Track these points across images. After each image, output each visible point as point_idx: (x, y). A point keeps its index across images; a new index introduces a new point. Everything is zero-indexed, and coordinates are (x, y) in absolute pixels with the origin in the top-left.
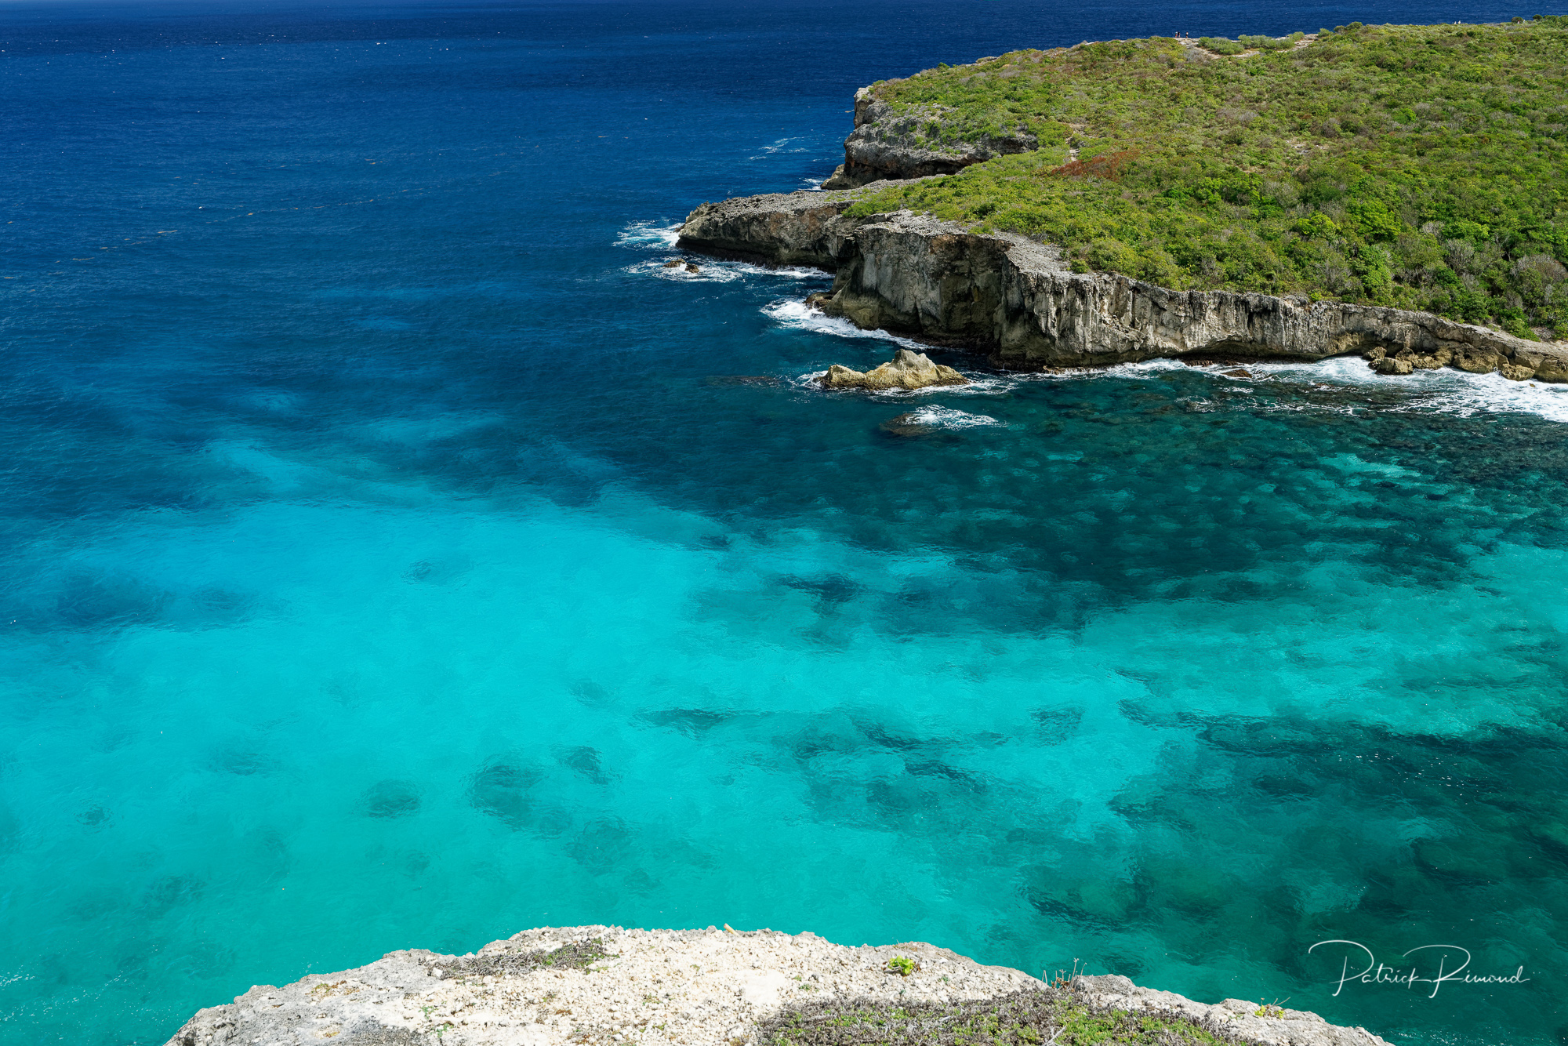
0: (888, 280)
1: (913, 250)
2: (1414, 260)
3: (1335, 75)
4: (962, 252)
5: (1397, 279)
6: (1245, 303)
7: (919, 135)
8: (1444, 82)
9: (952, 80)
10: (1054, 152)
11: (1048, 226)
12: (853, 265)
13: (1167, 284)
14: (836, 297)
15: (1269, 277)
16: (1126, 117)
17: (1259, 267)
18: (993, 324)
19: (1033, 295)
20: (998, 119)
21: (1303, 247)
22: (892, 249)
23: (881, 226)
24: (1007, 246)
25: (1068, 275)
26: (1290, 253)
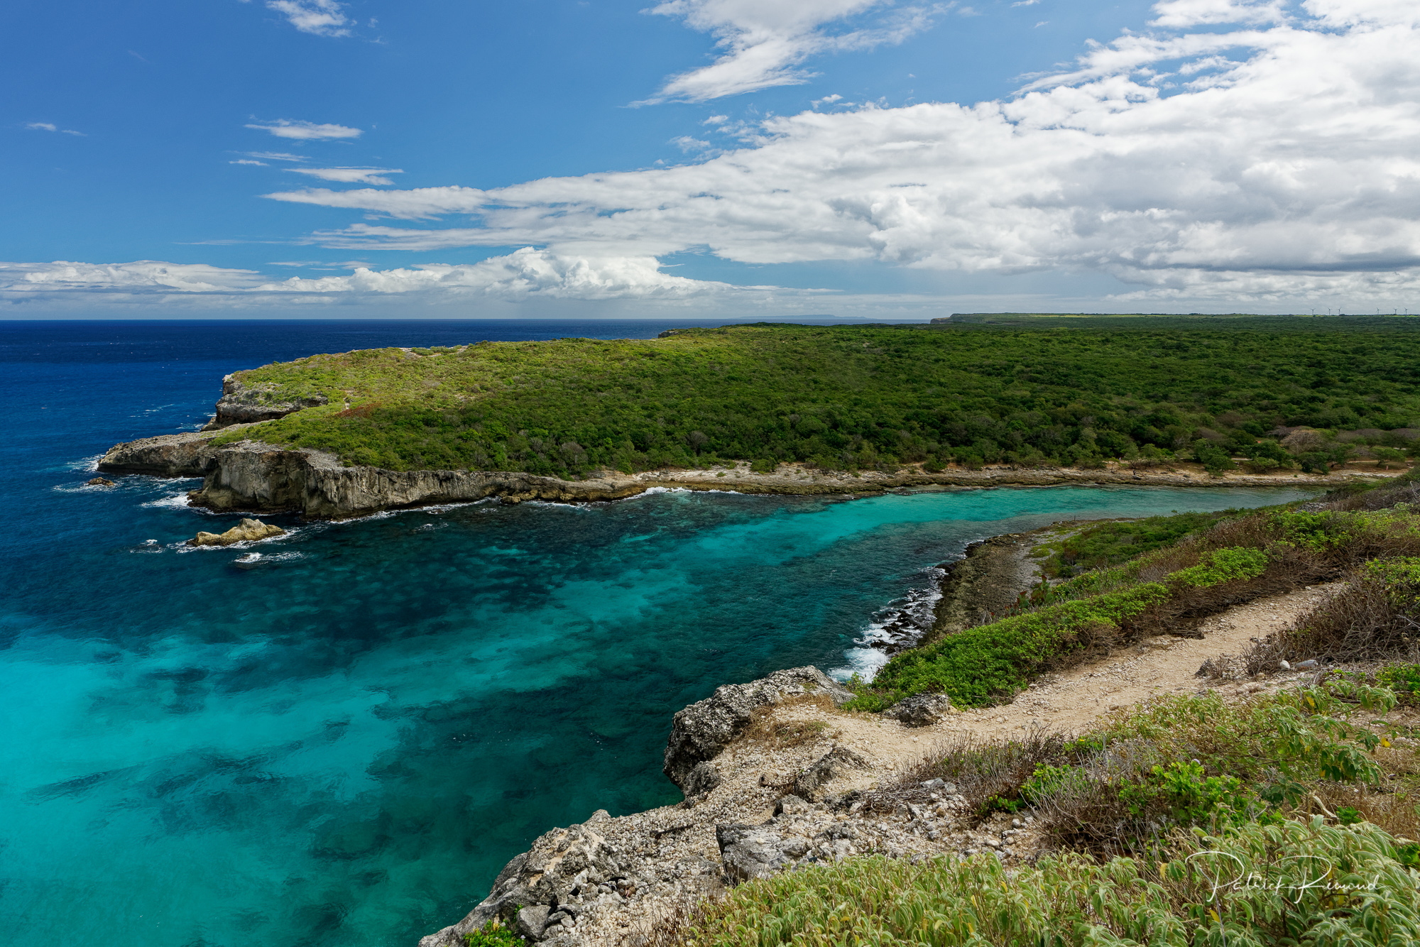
0: (237, 479)
1: (252, 462)
2: (516, 448)
3: (476, 364)
4: (281, 460)
5: (509, 457)
6: (437, 475)
7: (261, 399)
8: (525, 367)
9: (281, 370)
10: (336, 405)
11: (330, 444)
12: (216, 472)
13: (396, 469)
14: (204, 492)
15: (448, 461)
16: (375, 386)
17: (443, 457)
18: (301, 499)
19: (322, 481)
20: (306, 389)
21: (464, 445)
22: (239, 462)
23: (232, 449)
24: (307, 456)
25: (341, 469)
26: (458, 449)
